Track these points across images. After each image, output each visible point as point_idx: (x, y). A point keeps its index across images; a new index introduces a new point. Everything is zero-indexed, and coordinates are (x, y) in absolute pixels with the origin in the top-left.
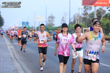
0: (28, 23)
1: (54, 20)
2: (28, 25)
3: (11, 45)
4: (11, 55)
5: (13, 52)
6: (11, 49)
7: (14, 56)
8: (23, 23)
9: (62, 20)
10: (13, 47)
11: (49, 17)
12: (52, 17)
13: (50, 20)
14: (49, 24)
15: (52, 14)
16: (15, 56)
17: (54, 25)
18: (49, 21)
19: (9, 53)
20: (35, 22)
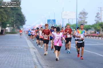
0: (54, 21)
1: (87, 17)
2: (55, 23)
3: (34, 48)
4: (34, 60)
5: (36, 56)
6: (35, 52)
7: (38, 61)
8: (49, 21)
9: (96, 17)
10: (36, 51)
11: (81, 13)
12: (84, 14)
13: (82, 17)
14: (81, 22)
15: (84, 9)
16: (40, 61)
17: (86, 23)
18: (80, 18)
19: (32, 58)
20: (63, 19)
